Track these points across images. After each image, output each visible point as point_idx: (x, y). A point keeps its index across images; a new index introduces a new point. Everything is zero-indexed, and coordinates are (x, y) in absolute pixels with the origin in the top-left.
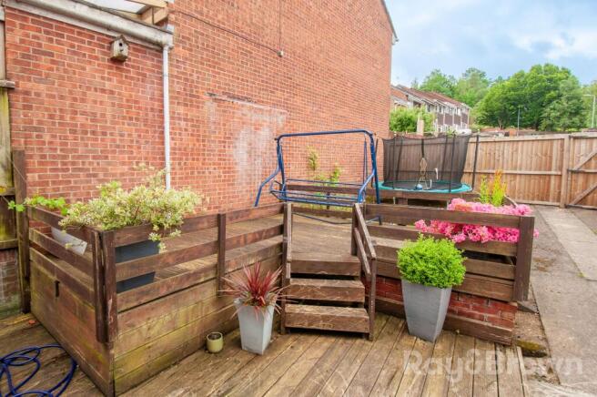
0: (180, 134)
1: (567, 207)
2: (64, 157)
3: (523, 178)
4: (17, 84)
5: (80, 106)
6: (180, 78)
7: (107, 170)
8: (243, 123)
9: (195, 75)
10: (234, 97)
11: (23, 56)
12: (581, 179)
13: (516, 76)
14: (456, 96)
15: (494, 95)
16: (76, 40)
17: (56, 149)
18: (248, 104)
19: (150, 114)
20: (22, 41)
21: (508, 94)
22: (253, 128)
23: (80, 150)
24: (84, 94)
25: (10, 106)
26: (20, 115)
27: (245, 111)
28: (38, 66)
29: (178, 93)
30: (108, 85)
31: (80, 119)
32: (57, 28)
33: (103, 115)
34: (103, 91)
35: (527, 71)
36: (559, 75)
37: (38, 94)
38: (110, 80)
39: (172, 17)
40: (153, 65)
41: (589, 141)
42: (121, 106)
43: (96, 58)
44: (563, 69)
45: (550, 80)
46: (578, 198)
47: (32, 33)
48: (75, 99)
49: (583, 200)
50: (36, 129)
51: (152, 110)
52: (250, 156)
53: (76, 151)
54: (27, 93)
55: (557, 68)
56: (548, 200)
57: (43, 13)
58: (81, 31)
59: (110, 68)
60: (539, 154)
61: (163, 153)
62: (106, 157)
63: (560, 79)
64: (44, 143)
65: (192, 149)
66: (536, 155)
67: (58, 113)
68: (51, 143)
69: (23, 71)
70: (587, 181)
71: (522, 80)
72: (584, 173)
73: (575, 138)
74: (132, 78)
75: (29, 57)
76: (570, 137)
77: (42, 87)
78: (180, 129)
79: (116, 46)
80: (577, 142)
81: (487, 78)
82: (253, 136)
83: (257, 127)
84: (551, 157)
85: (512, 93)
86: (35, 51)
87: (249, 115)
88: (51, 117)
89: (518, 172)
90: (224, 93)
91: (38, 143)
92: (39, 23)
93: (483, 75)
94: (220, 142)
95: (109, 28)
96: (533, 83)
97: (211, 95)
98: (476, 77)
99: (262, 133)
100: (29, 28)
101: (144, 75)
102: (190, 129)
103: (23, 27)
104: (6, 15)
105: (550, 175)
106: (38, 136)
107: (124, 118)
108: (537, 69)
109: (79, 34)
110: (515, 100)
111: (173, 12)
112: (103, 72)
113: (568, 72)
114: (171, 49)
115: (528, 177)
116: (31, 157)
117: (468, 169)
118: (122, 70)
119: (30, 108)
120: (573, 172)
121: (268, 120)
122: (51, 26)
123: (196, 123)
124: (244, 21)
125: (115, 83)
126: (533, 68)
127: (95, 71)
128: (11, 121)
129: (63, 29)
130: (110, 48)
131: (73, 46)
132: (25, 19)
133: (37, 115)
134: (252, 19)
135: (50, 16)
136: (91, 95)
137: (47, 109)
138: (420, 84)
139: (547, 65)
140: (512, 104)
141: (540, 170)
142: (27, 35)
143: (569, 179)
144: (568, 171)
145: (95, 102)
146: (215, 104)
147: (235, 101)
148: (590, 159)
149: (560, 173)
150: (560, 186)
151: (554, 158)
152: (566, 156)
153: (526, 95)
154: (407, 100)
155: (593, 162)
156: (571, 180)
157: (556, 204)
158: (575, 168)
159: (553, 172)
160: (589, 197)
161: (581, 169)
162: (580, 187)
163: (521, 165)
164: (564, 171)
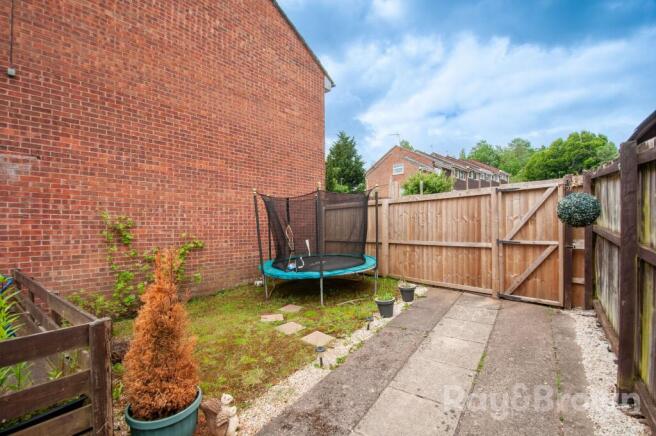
1: (502, 297)
3: (450, 252)
12: (517, 255)
13: (555, 144)
14: (501, 166)
15: (535, 162)
21: (548, 161)
35: (565, 139)
36: (596, 142)
41: (522, 197)
44: (600, 136)
45: (587, 147)
46: (515, 284)
49: (521, 288)
55: (594, 135)
56: (480, 285)
60: (465, 218)
63: (597, 146)
66: (462, 218)
70: (525, 259)
71: (560, 147)
72: (520, 245)
73: (505, 193)
76: (497, 191)
80: (508, 199)
81: (532, 147)
84: (479, 221)
85: (552, 160)
89: (444, 243)
93: (528, 144)
96: (570, 151)
98: (521, 147)
105: (480, 249)
108: (575, 137)
110: (555, 166)
113: (605, 139)
115: (454, 252)
117: (370, 238)
120: (505, 245)
126: (571, 136)
138: (467, 154)
139: (584, 133)
141: (468, 240)
143: (501, 254)
144: (498, 242)
148: (526, 224)
149: (490, 245)
150: (491, 264)
151: (483, 223)
152: (494, 218)
153: (565, 161)
154: (434, 166)
155: (530, 227)
156: (504, 255)
157: (489, 291)
158: (507, 239)
159: (483, 244)
160: (530, 282)
161: (515, 240)
162: (519, 266)
163: (446, 233)
164: (494, 242)
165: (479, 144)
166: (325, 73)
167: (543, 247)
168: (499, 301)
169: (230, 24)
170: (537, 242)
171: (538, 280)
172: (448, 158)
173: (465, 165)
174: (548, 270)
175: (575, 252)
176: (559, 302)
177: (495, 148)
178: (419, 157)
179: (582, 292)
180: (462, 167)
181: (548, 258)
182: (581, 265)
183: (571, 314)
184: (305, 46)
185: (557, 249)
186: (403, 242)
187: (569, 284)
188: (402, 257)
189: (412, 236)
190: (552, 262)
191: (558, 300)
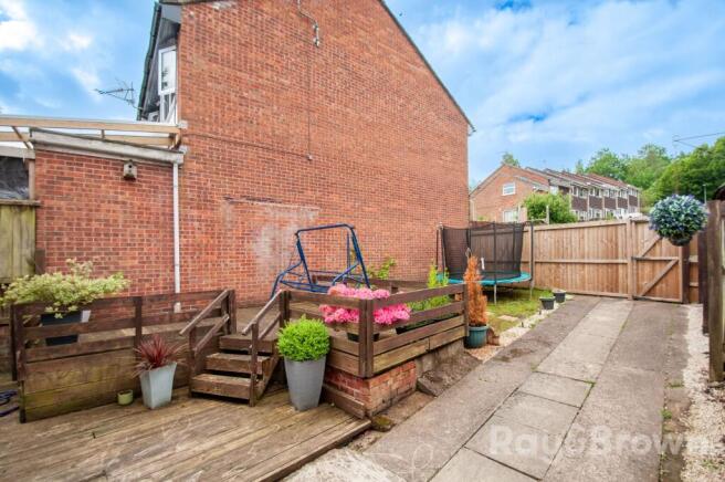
0: (193, 233)
1: (636, 299)
2: (80, 254)
3: (592, 267)
4: (43, 203)
5: (95, 215)
6: (194, 187)
7: (118, 264)
8: (265, 221)
9: (209, 184)
10: (254, 200)
11: (49, 182)
12: (647, 268)
13: (698, 150)
14: (629, 178)
15: (672, 173)
16: (92, 166)
17: (72, 249)
18: (271, 204)
19: (162, 218)
20: (48, 172)
21: (690, 172)
22: (277, 225)
23: (94, 249)
24: (99, 206)
25: (37, 218)
26: (44, 224)
27: (267, 210)
28: (61, 188)
29: (192, 199)
30: (120, 198)
31: (95, 225)
32: (78, 160)
33: (115, 221)
34: (116, 202)
35: (711, 144)
37: (59, 209)
38: (122, 193)
39: (186, 139)
40: (166, 179)
42: (132, 213)
43: (111, 178)
46: (646, 289)
47: (56, 165)
48: (91, 210)
49: (651, 291)
50: (56, 234)
51: (163, 214)
52: (274, 249)
53: (90, 249)
54: (50, 208)
56: (617, 291)
57: (65, 151)
58: (98, 160)
59: (122, 184)
60: (605, 241)
61: (173, 249)
62: (118, 254)
64: (62, 244)
65: (207, 245)
66: (602, 241)
67: (76, 221)
68: (68, 244)
69: (48, 192)
70: (653, 270)
71: (705, 154)
72: (649, 261)
73: (637, 223)
74: (144, 191)
75: (53, 182)
77: (62, 203)
78: (194, 228)
79: (126, 168)
80: (640, 227)
81: (668, 154)
82: (277, 232)
83: (283, 224)
84: (616, 245)
85: (694, 170)
86: (58, 178)
87: (272, 214)
88: (69, 224)
89: (586, 261)
90: (242, 197)
91: (58, 244)
92: (62, 157)
93: (662, 151)
94: (237, 238)
95: (122, 155)
96: (718, 158)
97: (227, 199)
98: (655, 156)
99: (288, 228)
100: (55, 162)
101: (157, 187)
102: (204, 229)
103: (49, 162)
104: (36, 155)
105: (617, 264)
106: (58, 239)
107: (135, 222)
109: (97, 162)
110: (698, 178)
111: (186, 135)
112: (116, 188)
114: (179, 166)
115: (596, 267)
116: (52, 254)
118: (134, 185)
119: (53, 218)
120: (638, 260)
121: (296, 217)
122: (72, 159)
123: (211, 224)
124: (265, 134)
125: (127, 195)
127: (109, 188)
128: (36, 228)
129: (83, 160)
130: (122, 170)
131: (91, 171)
132: (51, 156)
133: (57, 224)
134: (273, 131)
135: (71, 152)
136: (104, 206)
137: (66, 219)
138: (585, 166)
140: (694, 183)
141: (607, 258)
142: (52, 167)
143: (635, 268)
144: (632, 258)
145: (109, 211)
146: (232, 207)
147: (255, 203)
148: (655, 245)
149: (625, 261)
150: (626, 276)
151: (620, 244)
152: (629, 242)
153: (712, 171)
154: (550, 185)
155: (658, 247)
156: (637, 269)
157: (625, 295)
158: (639, 256)
159: (620, 261)
160: (658, 287)
161: (646, 257)
162: (648, 276)
163: (588, 254)
164: (629, 259)
165: (601, 153)
166: (468, 121)
167: (667, 261)
168: (633, 302)
169: (408, 100)
170: (663, 258)
171: (664, 285)
172: (563, 173)
173: (586, 180)
174: (671, 278)
175: (691, 264)
176: (680, 300)
177: (620, 157)
178: (531, 175)
179: (696, 291)
180: (581, 183)
181: (671, 269)
182: (695, 273)
183: (688, 306)
184: (455, 103)
185: (677, 263)
186: (548, 260)
187: (687, 287)
188: (547, 272)
189: (557, 255)
190: (673, 272)
191: (677, 298)
